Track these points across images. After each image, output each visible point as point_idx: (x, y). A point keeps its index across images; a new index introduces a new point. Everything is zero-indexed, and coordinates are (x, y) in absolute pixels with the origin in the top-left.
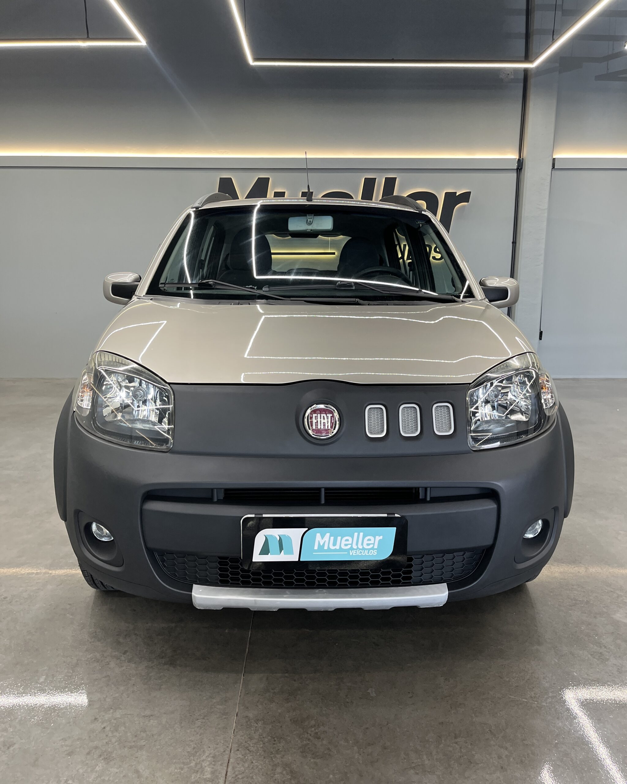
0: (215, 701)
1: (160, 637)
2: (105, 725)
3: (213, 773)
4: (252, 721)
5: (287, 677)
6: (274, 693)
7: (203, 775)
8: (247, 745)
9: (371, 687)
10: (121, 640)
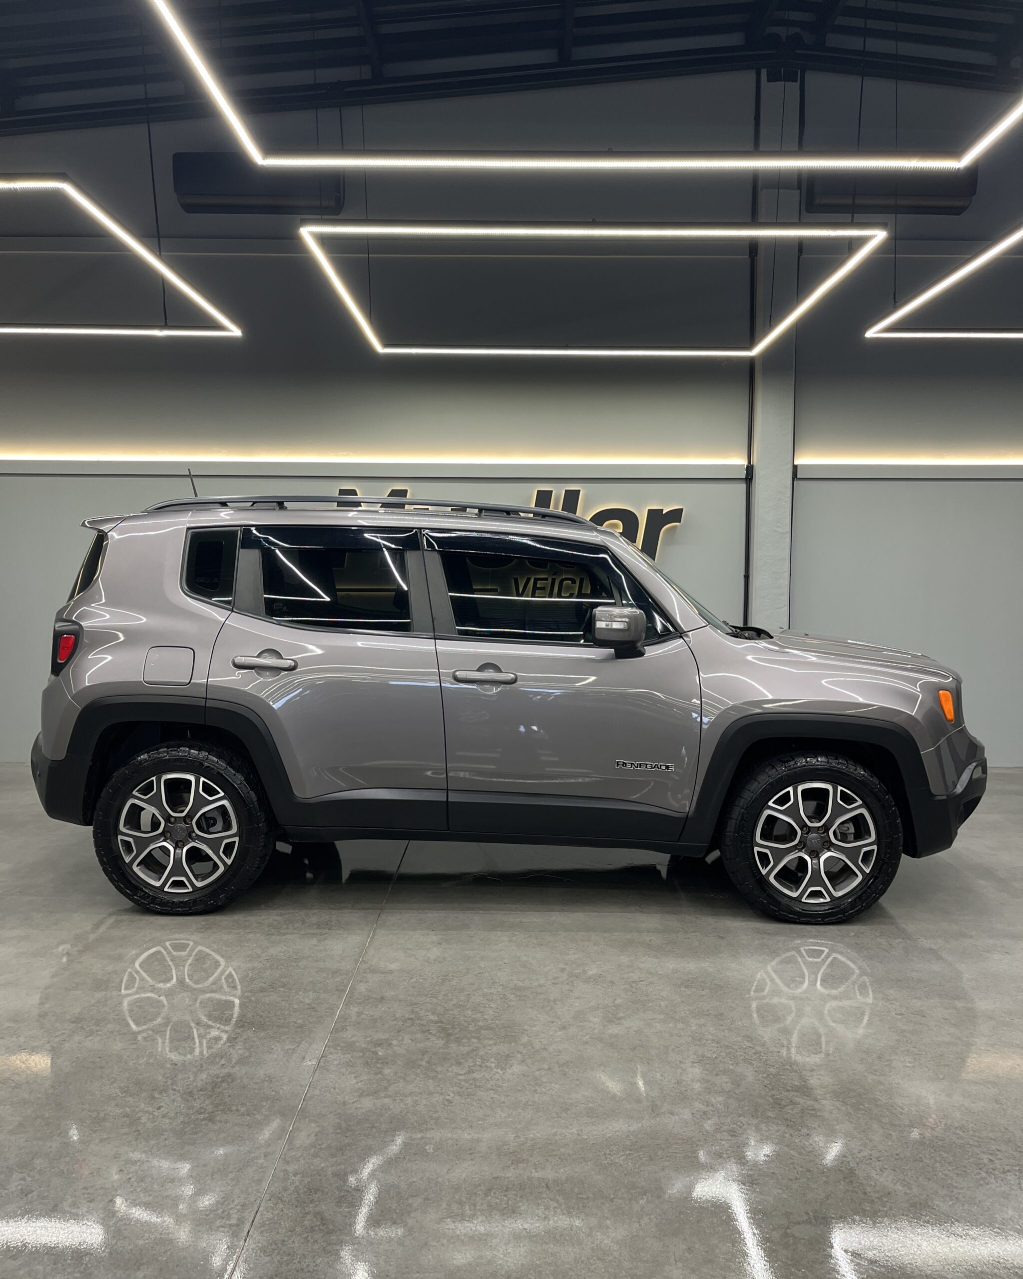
0: (253, 1155)
1: (201, 1093)
2: (131, 1175)
3: (239, 1219)
4: (291, 1174)
5: (338, 1133)
6: (321, 1148)
7: (229, 1221)
8: (281, 1195)
9: (430, 1144)
10: (157, 1095)
